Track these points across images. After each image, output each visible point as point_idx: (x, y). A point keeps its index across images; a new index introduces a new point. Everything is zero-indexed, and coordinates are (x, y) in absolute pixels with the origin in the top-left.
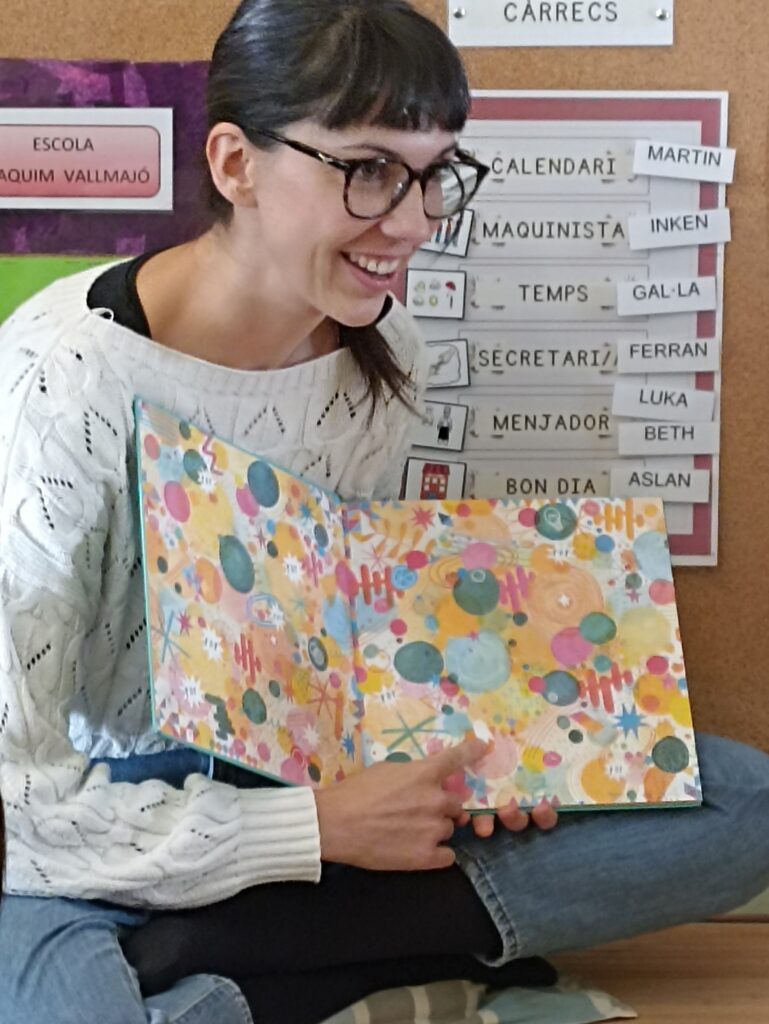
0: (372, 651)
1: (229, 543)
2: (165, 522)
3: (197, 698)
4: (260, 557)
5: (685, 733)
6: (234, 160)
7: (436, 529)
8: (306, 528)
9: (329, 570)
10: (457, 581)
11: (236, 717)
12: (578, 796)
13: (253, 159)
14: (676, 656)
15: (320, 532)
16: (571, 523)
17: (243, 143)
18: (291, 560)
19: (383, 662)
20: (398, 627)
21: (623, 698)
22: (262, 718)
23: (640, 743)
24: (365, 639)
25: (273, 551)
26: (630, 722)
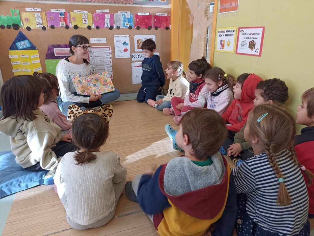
0: (91, 85)
1: (79, 80)
2: (74, 80)
3: (80, 91)
4: (81, 81)
5: (113, 86)
6: (74, 49)
7: (93, 76)
8: (84, 78)
9: (87, 81)
10: (96, 80)
11: (83, 92)
12: (107, 92)
13: (75, 48)
14: (111, 81)
15: (85, 78)
16: (102, 74)
17: (74, 47)
18: (84, 80)
19: (92, 86)
20: (92, 83)
21: (108, 85)
22: (85, 91)
23: (110, 87)
24: (90, 85)
25: (82, 80)
26: (109, 86)
